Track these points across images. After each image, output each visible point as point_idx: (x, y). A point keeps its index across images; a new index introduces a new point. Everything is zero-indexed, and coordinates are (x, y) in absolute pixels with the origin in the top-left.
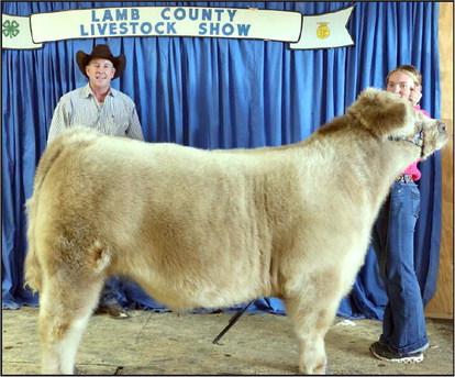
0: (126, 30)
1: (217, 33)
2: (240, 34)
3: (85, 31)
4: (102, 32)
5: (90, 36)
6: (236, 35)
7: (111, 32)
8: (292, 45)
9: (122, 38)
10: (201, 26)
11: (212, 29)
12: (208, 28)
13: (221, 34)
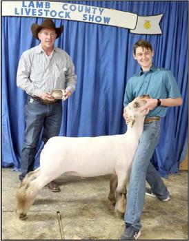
0: (42, 14)
2: (105, 22)
3: (18, 12)
4: (28, 13)
5: (20, 15)
7: (33, 14)
8: (131, 31)
9: (37, 18)
10: (84, 16)
11: (90, 18)
12: (88, 17)
13: (94, 21)
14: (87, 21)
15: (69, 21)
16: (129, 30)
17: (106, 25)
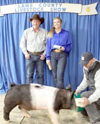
0: (29, 10)
1: (56, 11)
2: (63, 11)
3: (16, 11)
4: (21, 11)
5: (18, 12)
6: (62, 11)
7: (24, 11)
8: (79, 14)
9: (27, 13)
10: (51, 8)
11: (54, 9)
12: (53, 9)
13: (57, 11)
14: (53, 11)
15: (43, 12)
16: (77, 14)
17: (64, 13)
